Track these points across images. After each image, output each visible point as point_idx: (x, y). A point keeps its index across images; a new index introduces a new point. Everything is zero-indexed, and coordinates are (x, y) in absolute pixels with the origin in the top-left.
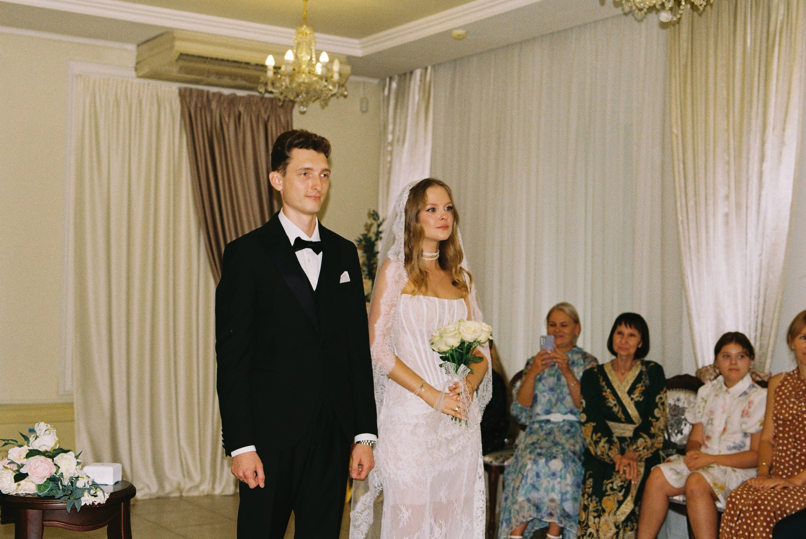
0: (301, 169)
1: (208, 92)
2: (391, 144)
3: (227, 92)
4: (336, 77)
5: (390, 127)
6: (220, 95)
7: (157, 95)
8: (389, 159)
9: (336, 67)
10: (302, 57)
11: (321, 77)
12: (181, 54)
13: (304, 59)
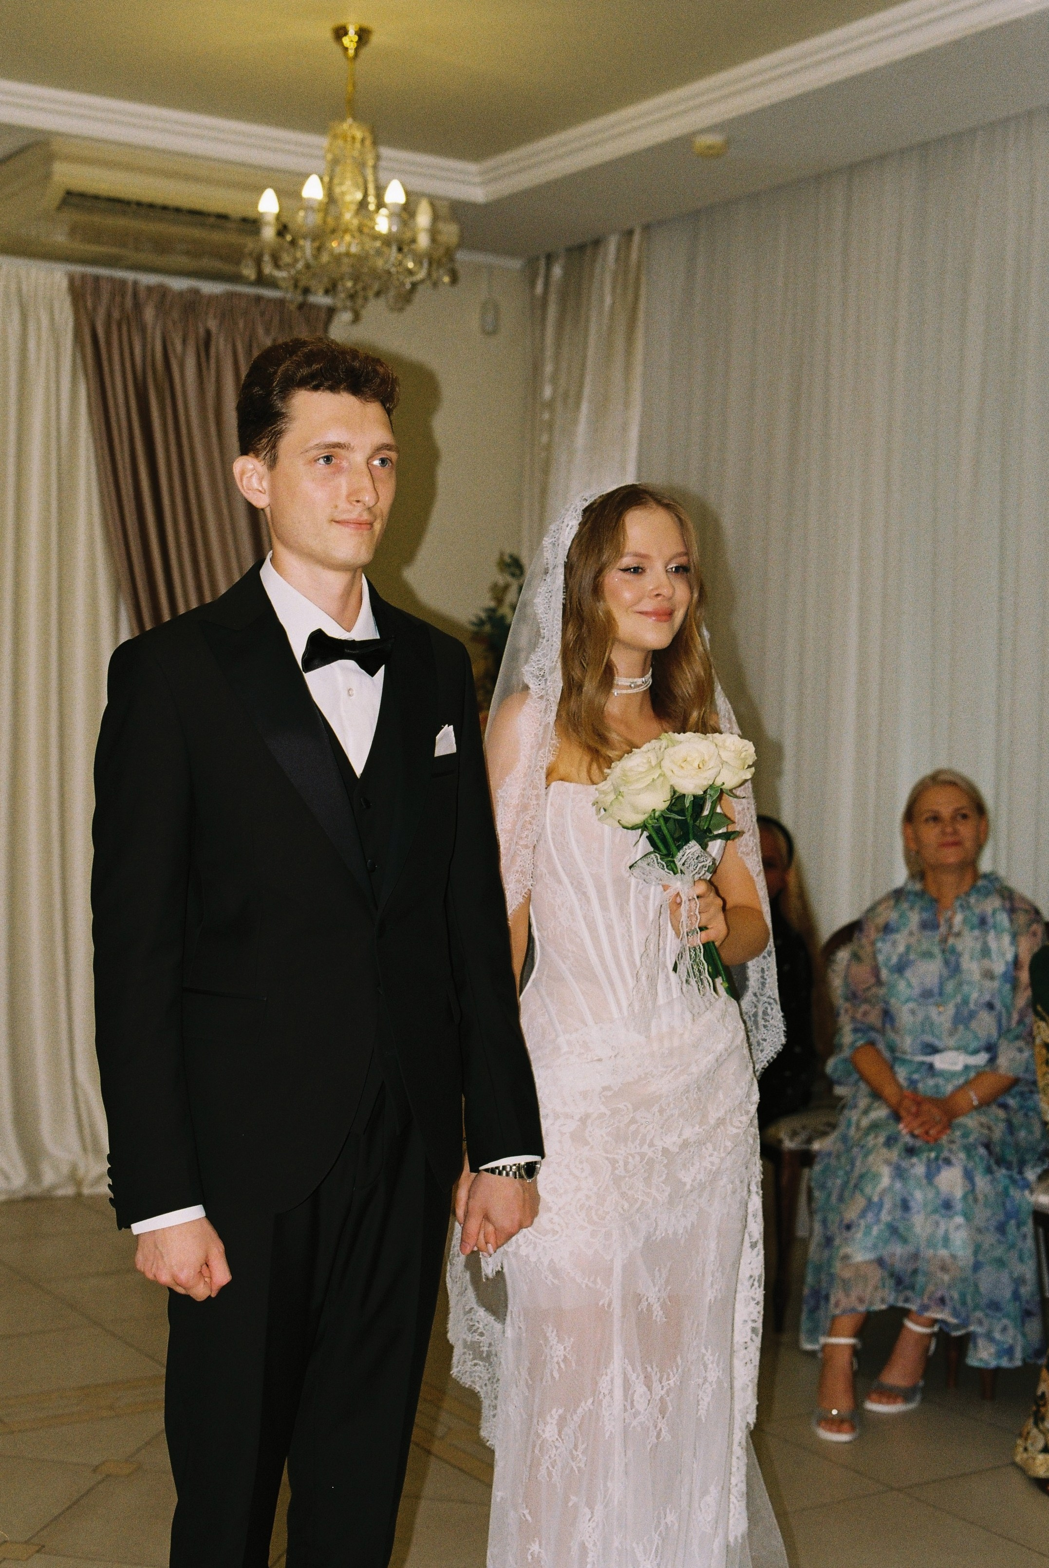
0: (318, 446)
1: (135, 283)
2: (550, 405)
3: (178, 284)
4: (423, 241)
5: (549, 369)
6: (163, 292)
7: (19, 290)
8: (545, 438)
9: (423, 219)
10: (343, 194)
11: (387, 240)
12: (69, 193)
13: (348, 198)
